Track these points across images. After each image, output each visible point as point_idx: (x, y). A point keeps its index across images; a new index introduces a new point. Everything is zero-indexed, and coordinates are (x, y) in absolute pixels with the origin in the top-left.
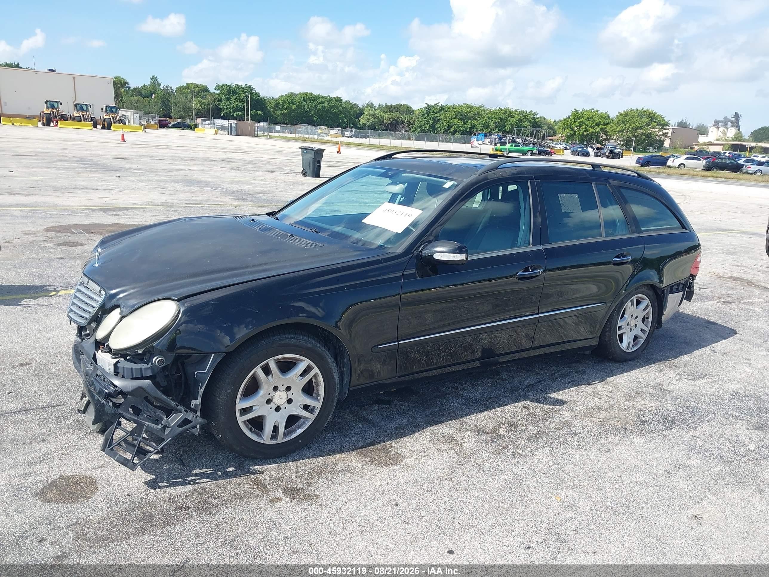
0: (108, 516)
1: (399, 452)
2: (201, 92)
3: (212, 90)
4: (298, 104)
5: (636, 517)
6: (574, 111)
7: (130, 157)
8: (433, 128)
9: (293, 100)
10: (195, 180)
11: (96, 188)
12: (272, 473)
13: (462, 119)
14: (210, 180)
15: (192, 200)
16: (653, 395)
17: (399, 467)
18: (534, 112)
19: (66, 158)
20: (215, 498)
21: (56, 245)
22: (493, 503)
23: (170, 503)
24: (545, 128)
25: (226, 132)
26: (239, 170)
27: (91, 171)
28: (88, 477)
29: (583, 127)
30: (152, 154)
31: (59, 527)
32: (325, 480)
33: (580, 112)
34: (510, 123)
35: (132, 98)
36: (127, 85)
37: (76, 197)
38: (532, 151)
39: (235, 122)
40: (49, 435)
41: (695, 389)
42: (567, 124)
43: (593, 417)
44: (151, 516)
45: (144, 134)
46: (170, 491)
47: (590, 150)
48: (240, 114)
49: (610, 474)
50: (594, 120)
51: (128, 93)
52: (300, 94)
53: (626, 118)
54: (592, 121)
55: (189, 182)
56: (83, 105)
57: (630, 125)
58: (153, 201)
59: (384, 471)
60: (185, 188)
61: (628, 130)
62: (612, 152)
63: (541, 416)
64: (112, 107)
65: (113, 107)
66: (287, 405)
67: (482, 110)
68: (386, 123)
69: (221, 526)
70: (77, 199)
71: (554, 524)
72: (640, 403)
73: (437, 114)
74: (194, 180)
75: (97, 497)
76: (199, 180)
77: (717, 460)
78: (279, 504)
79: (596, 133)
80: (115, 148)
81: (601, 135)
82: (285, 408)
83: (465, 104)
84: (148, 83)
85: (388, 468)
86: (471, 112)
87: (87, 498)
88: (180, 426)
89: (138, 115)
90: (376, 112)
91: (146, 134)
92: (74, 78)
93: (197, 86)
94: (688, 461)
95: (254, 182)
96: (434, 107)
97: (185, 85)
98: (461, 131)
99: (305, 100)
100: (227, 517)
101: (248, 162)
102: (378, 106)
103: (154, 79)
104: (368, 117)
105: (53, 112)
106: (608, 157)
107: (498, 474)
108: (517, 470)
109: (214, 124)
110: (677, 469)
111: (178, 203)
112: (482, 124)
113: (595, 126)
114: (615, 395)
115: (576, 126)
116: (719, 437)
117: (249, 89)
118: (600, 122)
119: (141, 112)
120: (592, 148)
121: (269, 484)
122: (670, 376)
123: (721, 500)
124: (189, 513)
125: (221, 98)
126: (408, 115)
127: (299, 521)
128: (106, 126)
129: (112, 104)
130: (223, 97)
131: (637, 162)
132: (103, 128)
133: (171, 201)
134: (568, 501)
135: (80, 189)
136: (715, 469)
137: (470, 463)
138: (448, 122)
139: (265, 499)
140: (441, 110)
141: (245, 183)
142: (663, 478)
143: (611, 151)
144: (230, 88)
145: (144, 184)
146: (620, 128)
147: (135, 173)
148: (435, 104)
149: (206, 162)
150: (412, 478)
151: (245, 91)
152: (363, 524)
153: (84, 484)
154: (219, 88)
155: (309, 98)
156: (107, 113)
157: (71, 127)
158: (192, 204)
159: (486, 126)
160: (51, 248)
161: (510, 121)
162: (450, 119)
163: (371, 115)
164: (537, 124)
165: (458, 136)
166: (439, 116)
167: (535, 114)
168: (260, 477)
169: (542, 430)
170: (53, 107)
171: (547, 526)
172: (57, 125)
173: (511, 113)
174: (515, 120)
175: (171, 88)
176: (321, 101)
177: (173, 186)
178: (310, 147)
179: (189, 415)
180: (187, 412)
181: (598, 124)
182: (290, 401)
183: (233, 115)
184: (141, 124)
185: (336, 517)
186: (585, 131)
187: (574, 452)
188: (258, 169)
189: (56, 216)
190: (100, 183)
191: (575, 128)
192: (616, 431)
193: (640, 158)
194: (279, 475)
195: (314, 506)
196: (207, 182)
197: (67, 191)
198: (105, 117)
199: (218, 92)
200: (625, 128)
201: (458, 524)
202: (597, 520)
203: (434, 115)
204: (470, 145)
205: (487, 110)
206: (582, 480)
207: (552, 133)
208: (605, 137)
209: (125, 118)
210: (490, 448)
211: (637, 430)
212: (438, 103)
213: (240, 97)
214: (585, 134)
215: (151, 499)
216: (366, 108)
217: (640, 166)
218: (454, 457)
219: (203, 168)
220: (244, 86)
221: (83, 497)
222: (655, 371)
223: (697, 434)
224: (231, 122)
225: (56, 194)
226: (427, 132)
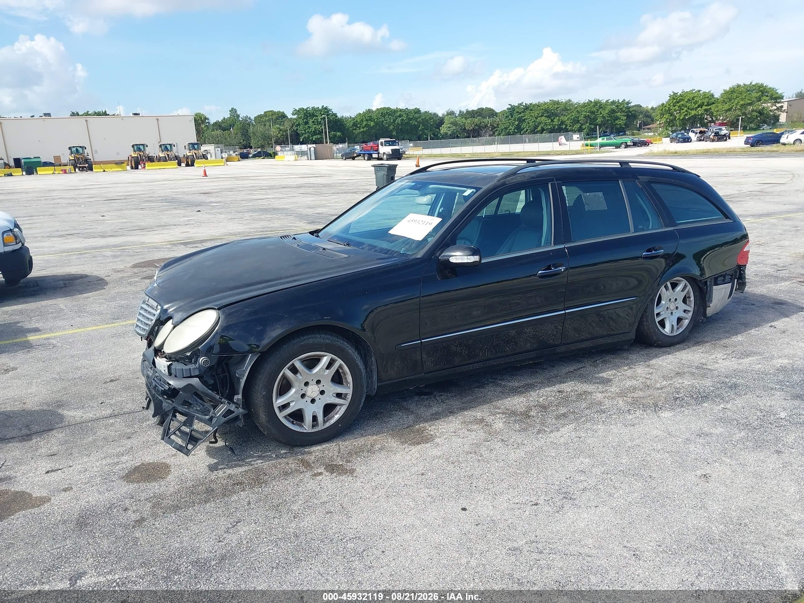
0: (179, 491)
1: (432, 433)
2: (279, 119)
3: (290, 116)
4: (376, 120)
5: (644, 477)
6: (672, 94)
7: (211, 191)
8: (519, 130)
9: (371, 116)
10: (272, 208)
11: (179, 224)
12: (317, 454)
13: (549, 117)
14: (287, 207)
15: (268, 227)
16: (693, 374)
17: (429, 445)
18: (627, 101)
19: (152, 199)
20: (266, 475)
21: (142, 279)
22: (510, 471)
23: (228, 481)
24: (641, 116)
25: (306, 157)
26: (315, 194)
27: (174, 208)
28: (164, 463)
29: (684, 111)
30: (231, 186)
31: (140, 500)
32: (363, 457)
33: (679, 94)
34: (601, 115)
35: (213, 133)
36: (207, 121)
37: (160, 234)
38: (626, 143)
39: (314, 145)
40: (133, 433)
41: (740, 367)
42: (665, 109)
43: (626, 397)
44: (213, 490)
45: (225, 167)
46: (229, 471)
47: (691, 135)
48: (319, 137)
49: (629, 444)
50: (696, 101)
51: (209, 128)
52: (378, 109)
53: (733, 95)
54: (694, 103)
55: (265, 211)
56: (167, 145)
57: (738, 102)
58: (231, 232)
59: (415, 449)
60: (261, 217)
61: (736, 108)
62: (717, 134)
63: (574, 398)
64: (193, 144)
65: (196, 144)
66: (320, 396)
67: (570, 105)
68: (468, 130)
69: (269, 496)
70: (161, 235)
71: (564, 486)
72: (678, 382)
73: (522, 115)
74: (270, 208)
75: (170, 477)
76: (276, 207)
77: (742, 428)
78: (320, 477)
79: (698, 115)
80: (198, 183)
81: (705, 117)
82: (320, 399)
83: (550, 100)
84: (227, 115)
85: (419, 447)
86: (558, 108)
87: (162, 478)
88: (225, 416)
89: (219, 149)
90: (457, 119)
91: (227, 167)
92: (157, 120)
93: (275, 112)
94: (711, 430)
95: (329, 205)
96: (518, 107)
97: (263, 114)
98: (549, 129)
99: (383, 115)
100: (275, 489)
101: (325, 186)
102: (458, 113)
103: (233, 111)
104: (449, 125)
105: (140, 155)
106: (713, 141)
107: (520, 447)
108: (538, 444)
109: (293, 150)
110: (698, 437)
111: (254, 232)
112: (571, 119)
113: (698, 107)
114: (654, 377)
115: (675, 110)
116: (751, 408)
117: (326, 110)
118: (703, 103)
119: (222, 146)
120: (694, 132)
121: (313, 463)
122: (717, 356)
123: (734, 461)
124: (243, 487)
125: (299, 122)
126: (491, 119)
127: (335, 490)
128: (190, 163)
129: (194, 140)
130: (301, 121)
131: (746, 142)
132: (187, 165)
133: (248, 230)
134: (582, 467)
135: (164, 226)
136: (737, 436)
137: (495, 440)
138: (534, 121)
139: (308, 474)
140: (526, 109)
141: (320, 207)
142: (681, 445)
143: (715, 133)
144: (307, 111)
145: (223, 216)
146: (726, 107)
147: (215, 206)
148: (519, 104)
149: (284, 190)
150: (439, 454)
151: (322, 113)
152: (391, 490)
153: (160, 469)
154: (296, 112)
155: (386, 113)
156: (190, 150)
157: (158, 167)
158: (267, 231)
159: (576, 121)
160: (138, 282)
161: (601, 113)
162: (537, 118)
163: (451, 123)
164: (631, 113)
165: (546, 135)
166: (524, 116)
167: (628, 103)
168: (306, 457)
169: (571, 410)
170: (140, 150)
171: (557, 488)
172: (145, 167)
173: (601, 105)
174: (607, 112)
175: (250, 118)
176: (400, 115)
177: (250, 216)
178: (382, 164)
179: (232, 406)
180: (230, 404)
181: (701, 106)
182: (322, 392)
183: (312, 139)
184: (222, 158)
185: (368, 486)
186: (686, 115)
187: (599, 427)
188: (334, 192)
189: (142, 253)
190: (182, 219)
191: (675, 113)
192: (645, 407)
193: (749, 137)
194: (323, 455)
195: (350, 478)
196: (283, 209)
197: (153, 230)
198: (188, 154)
199: (295, 117)
200: (733, 106)
201: (475, 488)
202: (606, 481)
203: (519, 116)
204: (558, 143)
205: (576, 104)
206: (600, 450)
207: (649, 120)
208: (710, 119)
209: (207, 153)
210: (517, 427)
211: (667, 406)
212: (522, 103)
213: (317, 119)
214: (687, 117)
215: (213, 477)
216: (447, 117)
217: (750, 146)
218: (482, 434)
219: (281, 196)
220: (320, 108)
221: (160, 478)
222: (702, 353)
223: (729, 406)
224: (310, 146)
225: (144, 233)
226: (513, 134)
